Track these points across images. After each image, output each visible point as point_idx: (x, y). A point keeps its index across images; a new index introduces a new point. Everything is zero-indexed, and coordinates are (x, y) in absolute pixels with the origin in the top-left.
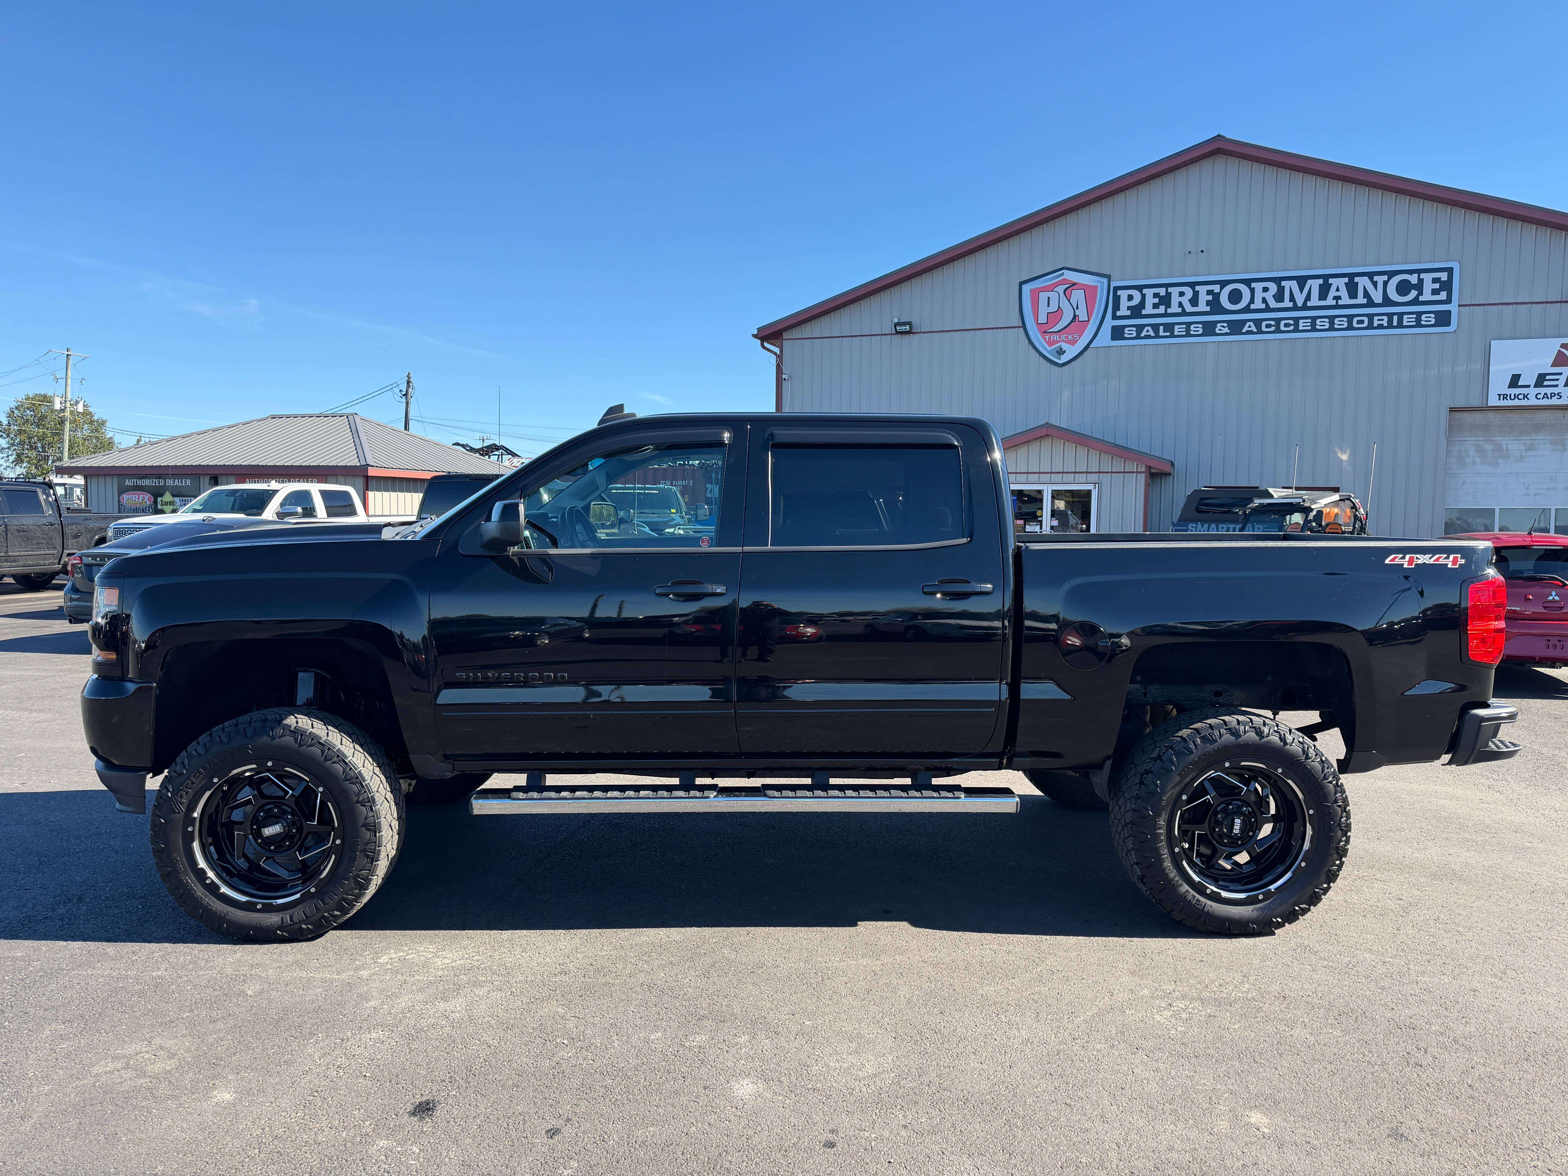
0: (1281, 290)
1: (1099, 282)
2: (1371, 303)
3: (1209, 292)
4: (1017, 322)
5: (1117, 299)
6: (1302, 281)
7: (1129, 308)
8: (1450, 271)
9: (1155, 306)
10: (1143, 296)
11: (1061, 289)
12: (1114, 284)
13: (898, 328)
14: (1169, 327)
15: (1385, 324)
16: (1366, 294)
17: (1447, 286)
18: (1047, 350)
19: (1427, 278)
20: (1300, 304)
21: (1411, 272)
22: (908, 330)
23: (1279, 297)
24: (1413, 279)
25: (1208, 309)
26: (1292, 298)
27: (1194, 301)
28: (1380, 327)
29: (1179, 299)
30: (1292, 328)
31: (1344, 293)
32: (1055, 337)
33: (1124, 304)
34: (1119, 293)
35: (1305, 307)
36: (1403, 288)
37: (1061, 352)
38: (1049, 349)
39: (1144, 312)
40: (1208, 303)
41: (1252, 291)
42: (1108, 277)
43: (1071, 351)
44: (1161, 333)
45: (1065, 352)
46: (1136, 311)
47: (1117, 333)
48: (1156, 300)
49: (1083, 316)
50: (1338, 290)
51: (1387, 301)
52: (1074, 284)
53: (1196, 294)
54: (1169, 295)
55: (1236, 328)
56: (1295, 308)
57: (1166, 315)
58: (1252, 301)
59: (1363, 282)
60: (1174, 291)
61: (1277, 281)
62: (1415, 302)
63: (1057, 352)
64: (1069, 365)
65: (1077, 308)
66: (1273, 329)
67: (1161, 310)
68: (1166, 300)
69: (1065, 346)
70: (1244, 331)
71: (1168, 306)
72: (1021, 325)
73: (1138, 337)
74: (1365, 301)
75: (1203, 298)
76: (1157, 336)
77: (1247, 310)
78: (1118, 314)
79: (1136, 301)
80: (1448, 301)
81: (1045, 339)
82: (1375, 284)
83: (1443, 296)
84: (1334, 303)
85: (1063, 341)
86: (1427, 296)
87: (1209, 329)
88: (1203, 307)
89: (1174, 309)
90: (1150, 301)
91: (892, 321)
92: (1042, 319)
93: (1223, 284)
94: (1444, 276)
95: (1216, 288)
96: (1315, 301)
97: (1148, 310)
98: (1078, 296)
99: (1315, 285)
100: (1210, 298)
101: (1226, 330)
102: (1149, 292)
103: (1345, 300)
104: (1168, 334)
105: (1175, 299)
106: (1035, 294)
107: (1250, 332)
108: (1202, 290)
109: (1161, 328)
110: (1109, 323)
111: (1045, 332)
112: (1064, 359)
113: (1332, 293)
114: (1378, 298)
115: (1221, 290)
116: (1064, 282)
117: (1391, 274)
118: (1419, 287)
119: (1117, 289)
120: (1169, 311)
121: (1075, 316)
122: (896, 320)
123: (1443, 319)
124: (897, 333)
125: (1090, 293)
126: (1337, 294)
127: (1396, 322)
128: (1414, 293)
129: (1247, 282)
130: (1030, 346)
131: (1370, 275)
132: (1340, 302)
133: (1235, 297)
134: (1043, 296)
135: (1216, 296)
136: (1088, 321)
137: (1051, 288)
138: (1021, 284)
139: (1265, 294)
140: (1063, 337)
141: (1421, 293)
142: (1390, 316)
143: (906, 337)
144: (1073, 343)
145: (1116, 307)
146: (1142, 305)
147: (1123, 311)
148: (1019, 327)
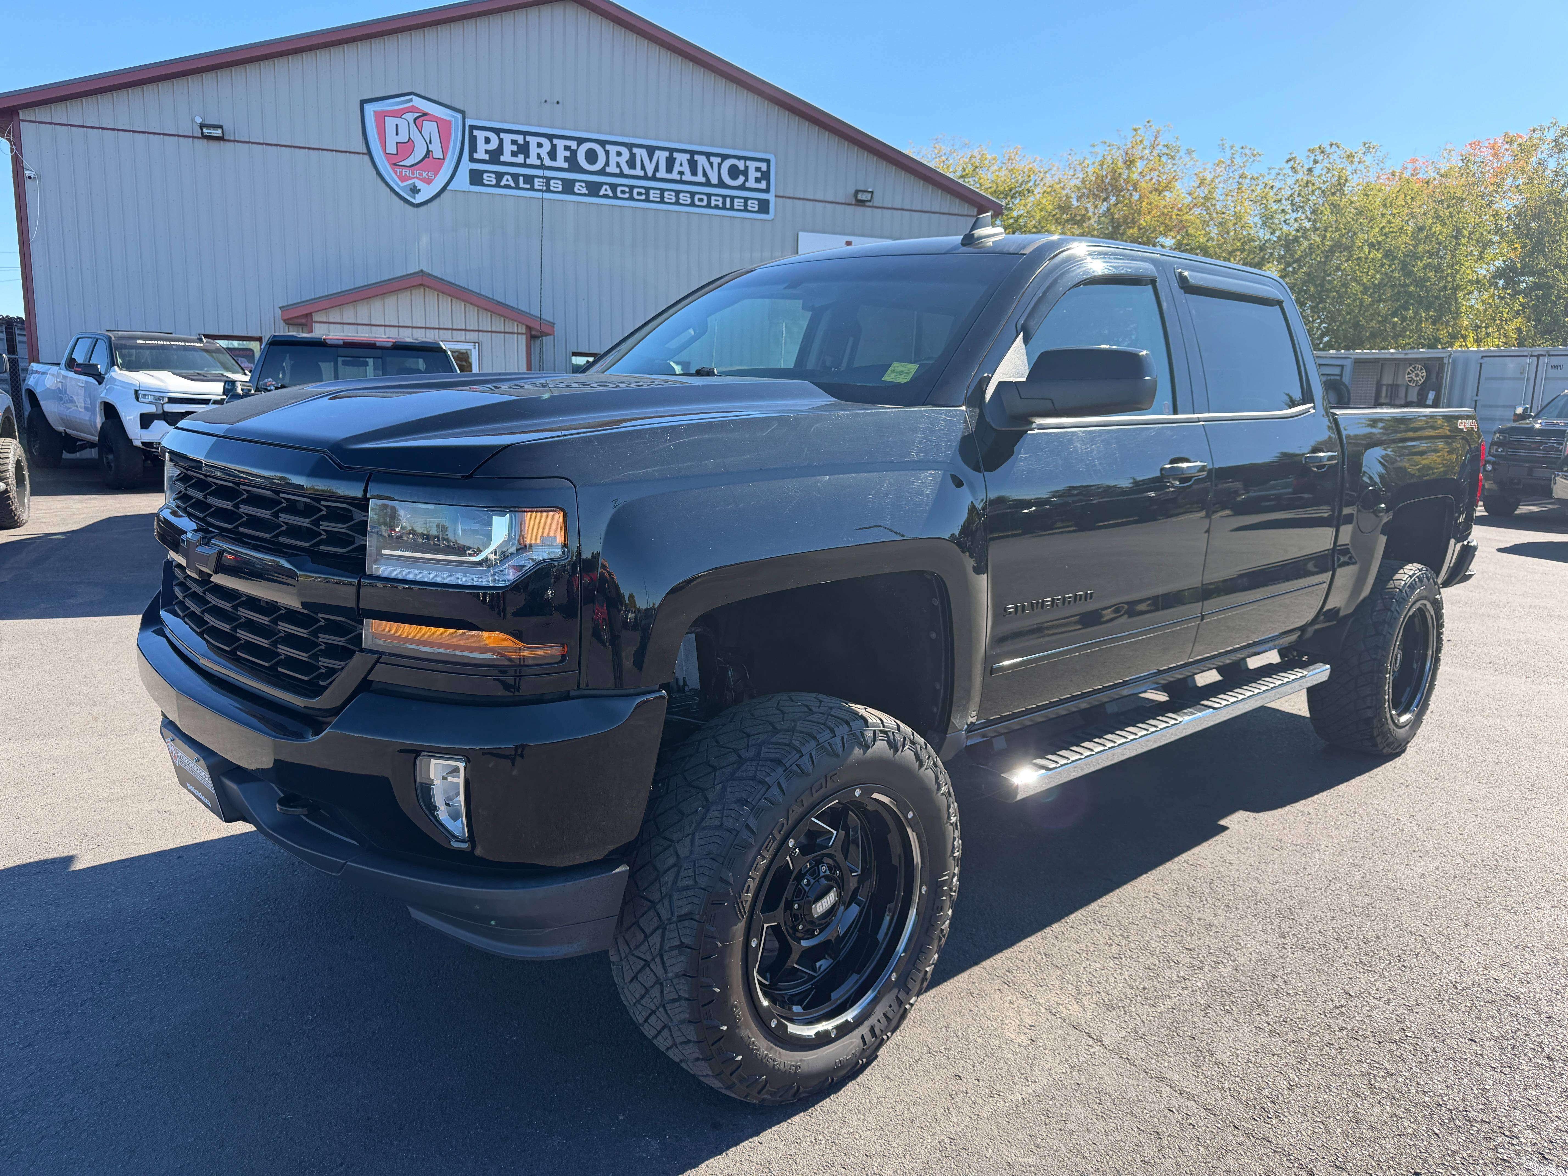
0: (633, 156)
1: (453, 116)
2: (708, 183)
3: (567, 148)
4: (361, 147)
5: (473, 140)
6: (651, 151)
7: (487, 152)
8: (768, 161)
9: (514, 154)
10: (501, 141)
11: (410, 117)
12: (469, 122)
13: (205, 130)
14: (529, 179)
15: (721, 206)
16: (705, 174)
17: (765, 176)
18: (400, 186)
19: (752, 165)
20: (650, 174)
21: (739, 158)
22: (221, 135)
23: (631, 163)
24: (741, 165)
25: (566, 165)
26: (643, 168)
27: (553, 155)
28: (716, 207)
29: (538, 150)
30: (643, 197)
31: (686, 169)
32: (408, 172)
33: (481, 146)
34: (475, 132)
35: (654, 178)
36: (734, 172)
37: (415, 190)
38: (402, 185)
39: (503, 159)
40: (566, 159)
41: (607, 153)
42: (463, 113)
43: (427, 192)
44: (522, 185)
45: (419, 190)
46: (495, 156)
47: (476, 178)
48: (515, 148)
49: (437, 153)
50: (681, 165)
51: (721, 184)
52: (425, 114)
53: (554, 147)
54: (527, 144)
55: (594, 189)
56: (645, 177)
57: (525, 165)
58: (607, 164)
59: (701, 160)
60: (533, 141)
61: (630, 146)
62: (742, 187)
63: (411, 189)
64: (425, 207)
65: (430, 143)
66: (627, 195)
67: (520, 159)
68: (524, 149)
69: (420, 184)
70: (601, 193)
71: (527, 156)
72: (365, 151)
73: (498, 185)
74: (703, 180)
75: (561, 154)
76: (517, 187)
77: (602, 172)
78: (476, 156)
79: (494, 145)
80: (767, 191)
81: (396, 173)
82: (711, 164)
83: (763, 185)
84: (678, 177)
85: (416, 177)
86: (751, 184)
87: (568, 187)
88: (561, 163)
89: (533, 160)
90: (508, 148)
91: (193, 120)
92: (391, 149)
93: (580, 141)
94: (764, 166)
95: (573, 145)
96: (662, 174)
97: (506, 157)
98: (430, 128)
99: (662, 156)
100: (568, 154)
101: (585, 191)
102: (507, 138)
103: (688, 177)
104: (528, 186)
105: (534, 150)
106: (381, 117)
107: (606, 196)
108: (560, 144)
109: (521, 179)
110: (466, 165)
111: (395, 164)
112: (419, 199)
113: (677, 168)
114: (714, 180)
115: (578, 147)
116: (413, 109)
117: (725, 157)
118: (746, 173)
119: (472, 128)
120: (528, 161)
121: (428, 152)
122: (199, 120)
123: (764, 207)
124: (204, 137)
125: (443, 127)
126: (681, 169)
127: (728, 204)
128: (741, 179)
129: (603, 143)
130: (379, 180)
131: (708, 155)
132: (684, 178)
133: (591, 156)
134: (390, 122)
135: (574, 153)
136: (444, 159)
137: (399, 114)
138: (363, 102)
139: (618, 159)
140: (417, 173)
141: (747, 180)
142: (724, 197)
143: (214, 145)
144: (428, 181)
145: (473, 148)
146: (500, 150)
147: (480, 154)
148: (363, 154)
